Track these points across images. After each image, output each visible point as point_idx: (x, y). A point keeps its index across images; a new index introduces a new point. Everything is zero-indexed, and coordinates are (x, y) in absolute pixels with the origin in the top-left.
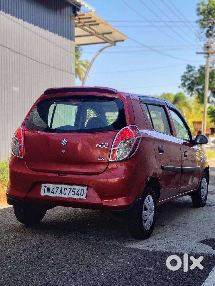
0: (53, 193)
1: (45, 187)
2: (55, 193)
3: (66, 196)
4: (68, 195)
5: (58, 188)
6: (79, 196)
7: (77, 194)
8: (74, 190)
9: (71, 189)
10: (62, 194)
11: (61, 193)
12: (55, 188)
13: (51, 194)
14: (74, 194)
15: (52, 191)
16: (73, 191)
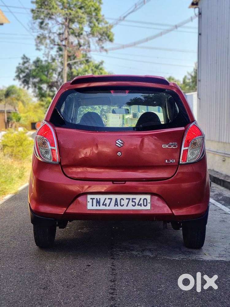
0: (106, 206)
1: (92, 199)
2: (109, 206)
3: (124, 208)
4: (127, 206)
5: (111, 199)
6: (141, 206)
7: (138, 205)
8: (134, 200)
9: (129, 199)
10: (118, 206)
11: (116, 204)
12: (107, 199)
13: (102, 207)
14: (134, 205)
15: (104, 203)
16: (133, 202)
